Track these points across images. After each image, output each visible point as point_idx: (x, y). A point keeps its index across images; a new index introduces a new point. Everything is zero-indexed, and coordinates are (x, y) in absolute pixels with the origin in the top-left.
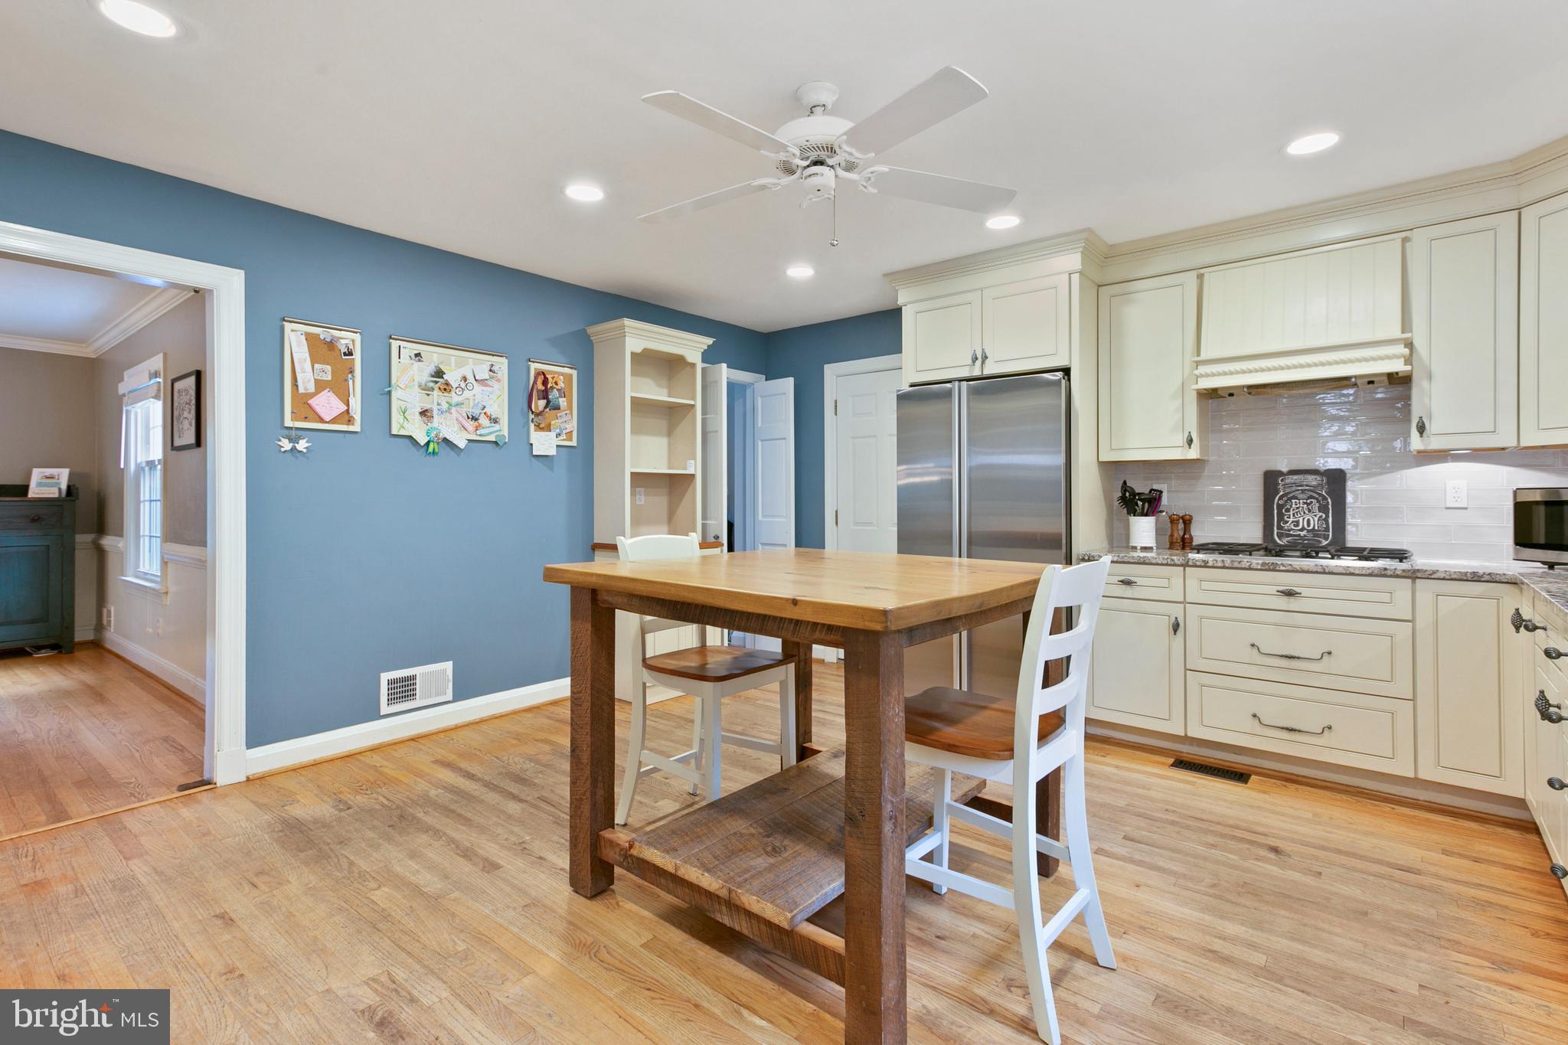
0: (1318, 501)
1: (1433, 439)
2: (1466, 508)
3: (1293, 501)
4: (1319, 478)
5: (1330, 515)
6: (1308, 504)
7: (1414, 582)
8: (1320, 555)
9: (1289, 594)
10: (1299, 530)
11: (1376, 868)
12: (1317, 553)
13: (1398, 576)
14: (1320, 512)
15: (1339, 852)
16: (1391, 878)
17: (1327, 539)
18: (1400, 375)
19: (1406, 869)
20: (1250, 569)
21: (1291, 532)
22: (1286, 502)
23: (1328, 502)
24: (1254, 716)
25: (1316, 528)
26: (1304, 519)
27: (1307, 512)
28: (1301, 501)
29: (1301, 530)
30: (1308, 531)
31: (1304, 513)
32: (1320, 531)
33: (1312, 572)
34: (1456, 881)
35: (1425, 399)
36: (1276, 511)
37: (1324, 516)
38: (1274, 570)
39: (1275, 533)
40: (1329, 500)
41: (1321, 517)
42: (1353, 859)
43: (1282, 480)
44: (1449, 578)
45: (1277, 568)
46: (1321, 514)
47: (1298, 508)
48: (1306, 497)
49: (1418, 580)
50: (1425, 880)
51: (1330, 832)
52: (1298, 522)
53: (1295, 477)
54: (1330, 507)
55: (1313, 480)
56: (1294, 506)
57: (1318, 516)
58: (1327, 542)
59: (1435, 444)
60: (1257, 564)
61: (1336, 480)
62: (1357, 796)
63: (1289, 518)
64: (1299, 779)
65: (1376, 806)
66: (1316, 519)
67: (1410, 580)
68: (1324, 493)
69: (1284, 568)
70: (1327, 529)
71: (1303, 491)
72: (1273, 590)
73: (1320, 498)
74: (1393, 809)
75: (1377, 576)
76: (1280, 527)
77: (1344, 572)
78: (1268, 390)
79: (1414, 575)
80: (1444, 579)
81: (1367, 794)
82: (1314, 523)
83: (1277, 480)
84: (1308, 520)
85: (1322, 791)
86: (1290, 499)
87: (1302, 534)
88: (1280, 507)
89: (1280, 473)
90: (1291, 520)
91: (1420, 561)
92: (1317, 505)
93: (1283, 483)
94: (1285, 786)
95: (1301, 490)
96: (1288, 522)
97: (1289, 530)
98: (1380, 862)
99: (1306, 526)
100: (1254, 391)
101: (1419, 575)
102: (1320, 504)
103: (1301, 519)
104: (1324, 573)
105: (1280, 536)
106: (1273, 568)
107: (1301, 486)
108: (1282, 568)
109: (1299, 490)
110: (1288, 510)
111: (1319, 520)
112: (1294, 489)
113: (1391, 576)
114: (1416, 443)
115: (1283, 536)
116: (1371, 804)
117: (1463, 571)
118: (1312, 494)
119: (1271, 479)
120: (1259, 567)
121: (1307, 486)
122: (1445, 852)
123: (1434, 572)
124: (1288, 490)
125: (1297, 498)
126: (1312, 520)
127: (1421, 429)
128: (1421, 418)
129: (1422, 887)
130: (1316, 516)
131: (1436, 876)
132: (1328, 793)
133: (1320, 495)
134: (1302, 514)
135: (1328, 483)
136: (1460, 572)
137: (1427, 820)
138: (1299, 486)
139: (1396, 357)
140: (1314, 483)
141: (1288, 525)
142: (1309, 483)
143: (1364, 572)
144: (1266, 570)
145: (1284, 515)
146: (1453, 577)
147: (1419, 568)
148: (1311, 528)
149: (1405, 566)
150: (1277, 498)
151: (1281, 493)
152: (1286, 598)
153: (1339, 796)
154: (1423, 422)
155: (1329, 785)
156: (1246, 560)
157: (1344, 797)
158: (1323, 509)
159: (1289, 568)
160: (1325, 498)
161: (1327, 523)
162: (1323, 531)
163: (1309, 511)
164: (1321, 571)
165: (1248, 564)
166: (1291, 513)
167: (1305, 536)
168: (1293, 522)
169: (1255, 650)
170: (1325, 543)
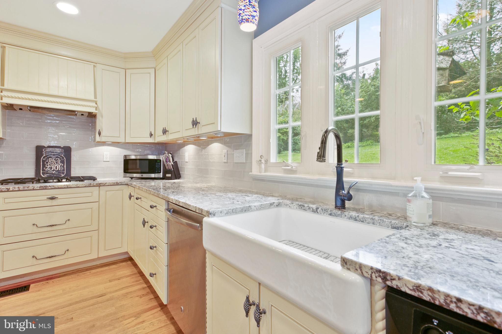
0: (60, 159)
1: (103, 138)
2: (109, 161)
3: (50, 159)
4: (61, 150)
5: (65, 164)
6: (56, 160)
7: (99, 188)
8: (63, 181)
9: (52, 198)
10: (52, 171)
11: (92, 302)
12: (62, 180)
13: (94, 186)
14: (61, 163)
15: (77, 303)
16: (98, 303)
17: (63, 173)
18: (93, 114)
19: (100, 296)
20: (33, 190)
21: (49, 172)
22: (46, 159)
23: (64, 159)
24: (33, 257)
25: (59, 170)
26: (54, 166)
27: (55, 163)
28: (53, 159)
29: (53, 171)
30: (56, 171)
31: (55, 164)
32: (61, 171)
33: (63, 188)
34: (116, 291)
35: (101, 123)
36: (41, 163)
37: (63, 165)
38: (46, 189)
39: (41, 172)
40: (65, 158)
41: (61, 165)
42: (83, 303)
43: (45, 150)
44: (110, 185)
45: (47, 188)
46: (61, 164)
47: (51, 162)
48: (55, 157)
49: (100, 187)
50: (108, 297)
51: (71, 295)
52: (52, 168)
53: (51, 149)
54: (65, 161)
55: (58, 150)
56: (50, 161)
57: (60, 165)
58: (64, 175)
59: (103, 139)
60: (37, 187)
61: (67, 151)
62: (77, 273)
63: (48, 166)
64: (53, 276)
65: (84, 274)
66: (59, 166)
67: (98, 187)
68: (63, 156)
69: (50, 188)
70: (64, 170)
71: (54, 155)
72: (45, 198)
73: (61, 158)
74: (90, 272)
75: (88, 187)
76: (43, 170)
77: (76, 186)
78: (40, 110)
79: (99, 185)
80: (108, 185)
81: (80, 270)
82: (59, 167)
83: (42, 150)
84: (56, 167)
85: (64, 277)
86: (48, 158)
87: (53, 172)
88: (43, 161)
89: (44, 147)
90: (48, 167)
91: (100, 180)
92: (60, 160)
93: (45, 151)
94: (48, 283)
95: (53, 154)
96: (47, 168)
97: (48, 171)
98: (92, 298)
99: (55, 169)
100: (32, 109)
101: (101, 185)
102: (61, 160)
103: (53, 166)
104: (68, 188)
105: (43, 174)
106: (45, 188)
107: (53, 153)
108: (49, 188)
109: (52, 154)
110: (47, 163)
111: (60, 166)
112: (50, 154)
113: (92, 186)
114: (98, 139)
115: (45, 174)
116: (83, 274)
117: (114, 182)
118: (58, 156)
119: (39, 150)
120: (38, 188)
121: (56, 153)
122: (110, 281)
123: (106, 184)
124: (47, 154)
125: (51, 158)
126: (57, 166)
127: (100, 134)
128: (99, 130)
129: (108, 300)
130: (59, 165)
131: (111, 292)
132: (66, 277)
133: (61, 156)
134: (54, 164)
135: (64, 152)
136: (113, 183)
137: (102, 271)
138: (52, 153)
139: (93, 107)
140: (59, 152)
141: (47, 169)
142: (57, 152)
143: (83, 186)
144: (42, 189)
145: (45, 165)
146: (111, 184)
147: (101, 182)
148: (57, 170)
149: (95, 182)
150: (42, 157)
151: (44, 156)
152: (51, 201)
153: (70, 277)
154: (100, 131)
155: (66, 273)
156: (31, 186)
157: (72, 276)
158: (62, 162)
159: (53, 187)
160: (63, 158)
161: (64, 168)
162: (62, 171)
163: (57, 163)
164: (67, 187)
165: (32, 188)
166: (49, 164)
167: (55, 173)
168: (49, 168)
169: (35, 226)
170: (63, 175)
